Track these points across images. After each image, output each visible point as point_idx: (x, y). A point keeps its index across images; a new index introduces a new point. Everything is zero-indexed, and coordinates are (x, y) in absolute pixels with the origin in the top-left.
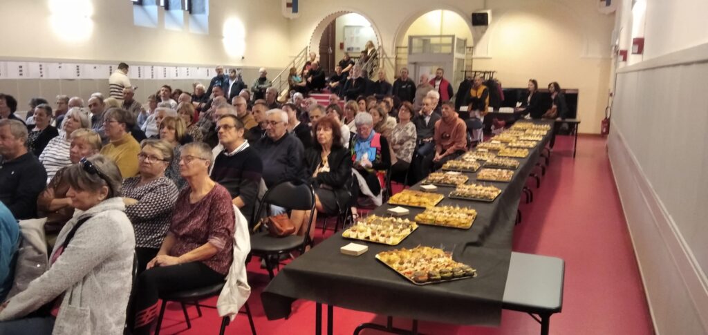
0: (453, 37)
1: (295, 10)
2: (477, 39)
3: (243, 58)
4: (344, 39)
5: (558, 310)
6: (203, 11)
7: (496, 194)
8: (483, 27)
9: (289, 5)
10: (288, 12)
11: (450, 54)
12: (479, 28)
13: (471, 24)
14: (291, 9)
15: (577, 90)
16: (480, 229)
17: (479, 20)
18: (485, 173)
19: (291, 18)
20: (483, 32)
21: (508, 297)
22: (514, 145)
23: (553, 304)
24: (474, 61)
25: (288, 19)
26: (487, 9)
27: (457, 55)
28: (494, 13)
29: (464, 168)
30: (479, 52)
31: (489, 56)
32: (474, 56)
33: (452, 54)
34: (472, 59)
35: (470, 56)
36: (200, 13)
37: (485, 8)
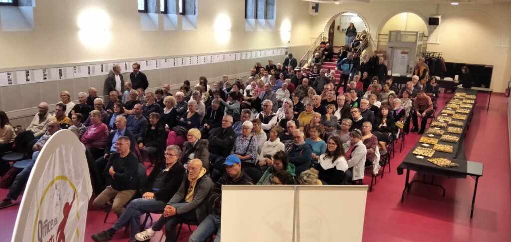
0: (417, 32)
1: (317, 11)
2: (430, 32)
3: (289, 42)
4: (341, 23)
5: (482, 176)
6: (273, 18)
7: (457, 140)
8: (435, 26)
9: (313, 8)
10: (312, 12)
11: (414, 43)
12: (432, 26)
13: (428, 24)
14: (314, 10)
15: (492, 66)
16: (455, 153)
17: (433, 22)
18: (450, 129)
19: (314, 15)
20: (435, 28)
21: (469, 171)
22: (459, 111)
23: (480, 174)
24: (428, 45)
25: (312, 16)
26: (439, 15)
27: (419, 43)
28: (442, 18)
29: (441, 126)
30: (432, 40)
31: (438, 43)
32: (428, 42)
33: (415, 43)
34: (426, 44)
35: (425, 42)
36: (270, 19)
37: (437, 15)
